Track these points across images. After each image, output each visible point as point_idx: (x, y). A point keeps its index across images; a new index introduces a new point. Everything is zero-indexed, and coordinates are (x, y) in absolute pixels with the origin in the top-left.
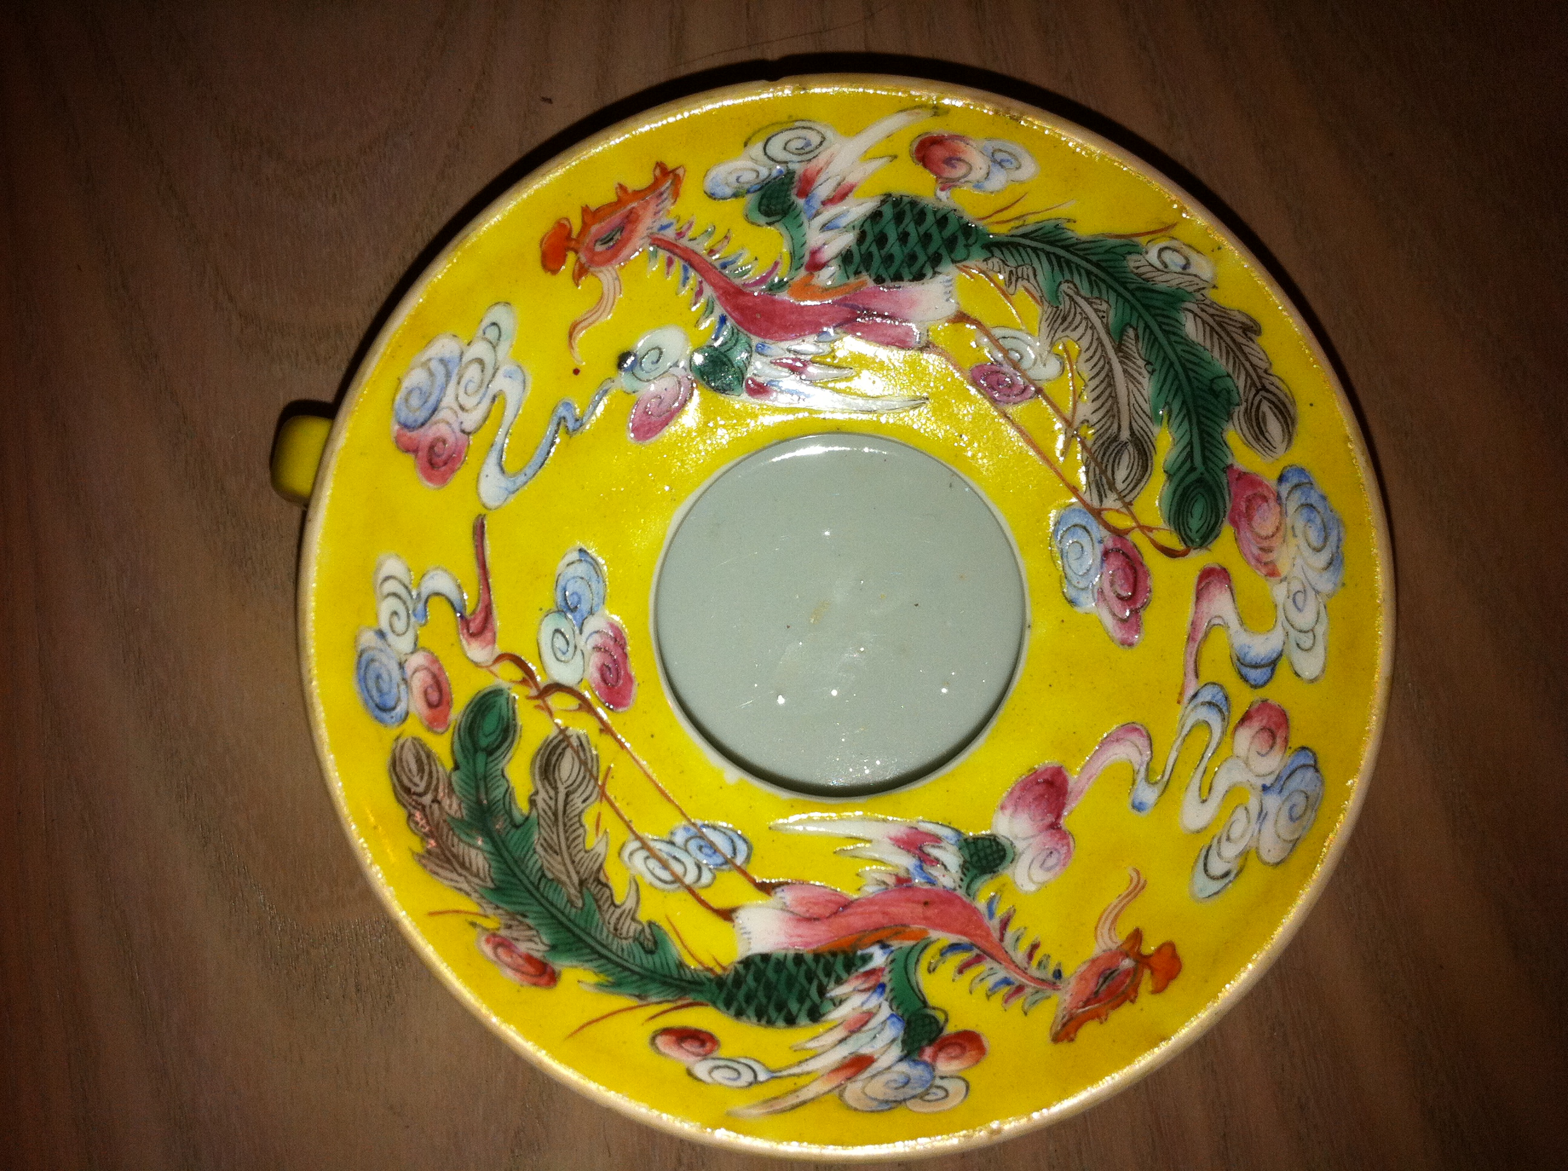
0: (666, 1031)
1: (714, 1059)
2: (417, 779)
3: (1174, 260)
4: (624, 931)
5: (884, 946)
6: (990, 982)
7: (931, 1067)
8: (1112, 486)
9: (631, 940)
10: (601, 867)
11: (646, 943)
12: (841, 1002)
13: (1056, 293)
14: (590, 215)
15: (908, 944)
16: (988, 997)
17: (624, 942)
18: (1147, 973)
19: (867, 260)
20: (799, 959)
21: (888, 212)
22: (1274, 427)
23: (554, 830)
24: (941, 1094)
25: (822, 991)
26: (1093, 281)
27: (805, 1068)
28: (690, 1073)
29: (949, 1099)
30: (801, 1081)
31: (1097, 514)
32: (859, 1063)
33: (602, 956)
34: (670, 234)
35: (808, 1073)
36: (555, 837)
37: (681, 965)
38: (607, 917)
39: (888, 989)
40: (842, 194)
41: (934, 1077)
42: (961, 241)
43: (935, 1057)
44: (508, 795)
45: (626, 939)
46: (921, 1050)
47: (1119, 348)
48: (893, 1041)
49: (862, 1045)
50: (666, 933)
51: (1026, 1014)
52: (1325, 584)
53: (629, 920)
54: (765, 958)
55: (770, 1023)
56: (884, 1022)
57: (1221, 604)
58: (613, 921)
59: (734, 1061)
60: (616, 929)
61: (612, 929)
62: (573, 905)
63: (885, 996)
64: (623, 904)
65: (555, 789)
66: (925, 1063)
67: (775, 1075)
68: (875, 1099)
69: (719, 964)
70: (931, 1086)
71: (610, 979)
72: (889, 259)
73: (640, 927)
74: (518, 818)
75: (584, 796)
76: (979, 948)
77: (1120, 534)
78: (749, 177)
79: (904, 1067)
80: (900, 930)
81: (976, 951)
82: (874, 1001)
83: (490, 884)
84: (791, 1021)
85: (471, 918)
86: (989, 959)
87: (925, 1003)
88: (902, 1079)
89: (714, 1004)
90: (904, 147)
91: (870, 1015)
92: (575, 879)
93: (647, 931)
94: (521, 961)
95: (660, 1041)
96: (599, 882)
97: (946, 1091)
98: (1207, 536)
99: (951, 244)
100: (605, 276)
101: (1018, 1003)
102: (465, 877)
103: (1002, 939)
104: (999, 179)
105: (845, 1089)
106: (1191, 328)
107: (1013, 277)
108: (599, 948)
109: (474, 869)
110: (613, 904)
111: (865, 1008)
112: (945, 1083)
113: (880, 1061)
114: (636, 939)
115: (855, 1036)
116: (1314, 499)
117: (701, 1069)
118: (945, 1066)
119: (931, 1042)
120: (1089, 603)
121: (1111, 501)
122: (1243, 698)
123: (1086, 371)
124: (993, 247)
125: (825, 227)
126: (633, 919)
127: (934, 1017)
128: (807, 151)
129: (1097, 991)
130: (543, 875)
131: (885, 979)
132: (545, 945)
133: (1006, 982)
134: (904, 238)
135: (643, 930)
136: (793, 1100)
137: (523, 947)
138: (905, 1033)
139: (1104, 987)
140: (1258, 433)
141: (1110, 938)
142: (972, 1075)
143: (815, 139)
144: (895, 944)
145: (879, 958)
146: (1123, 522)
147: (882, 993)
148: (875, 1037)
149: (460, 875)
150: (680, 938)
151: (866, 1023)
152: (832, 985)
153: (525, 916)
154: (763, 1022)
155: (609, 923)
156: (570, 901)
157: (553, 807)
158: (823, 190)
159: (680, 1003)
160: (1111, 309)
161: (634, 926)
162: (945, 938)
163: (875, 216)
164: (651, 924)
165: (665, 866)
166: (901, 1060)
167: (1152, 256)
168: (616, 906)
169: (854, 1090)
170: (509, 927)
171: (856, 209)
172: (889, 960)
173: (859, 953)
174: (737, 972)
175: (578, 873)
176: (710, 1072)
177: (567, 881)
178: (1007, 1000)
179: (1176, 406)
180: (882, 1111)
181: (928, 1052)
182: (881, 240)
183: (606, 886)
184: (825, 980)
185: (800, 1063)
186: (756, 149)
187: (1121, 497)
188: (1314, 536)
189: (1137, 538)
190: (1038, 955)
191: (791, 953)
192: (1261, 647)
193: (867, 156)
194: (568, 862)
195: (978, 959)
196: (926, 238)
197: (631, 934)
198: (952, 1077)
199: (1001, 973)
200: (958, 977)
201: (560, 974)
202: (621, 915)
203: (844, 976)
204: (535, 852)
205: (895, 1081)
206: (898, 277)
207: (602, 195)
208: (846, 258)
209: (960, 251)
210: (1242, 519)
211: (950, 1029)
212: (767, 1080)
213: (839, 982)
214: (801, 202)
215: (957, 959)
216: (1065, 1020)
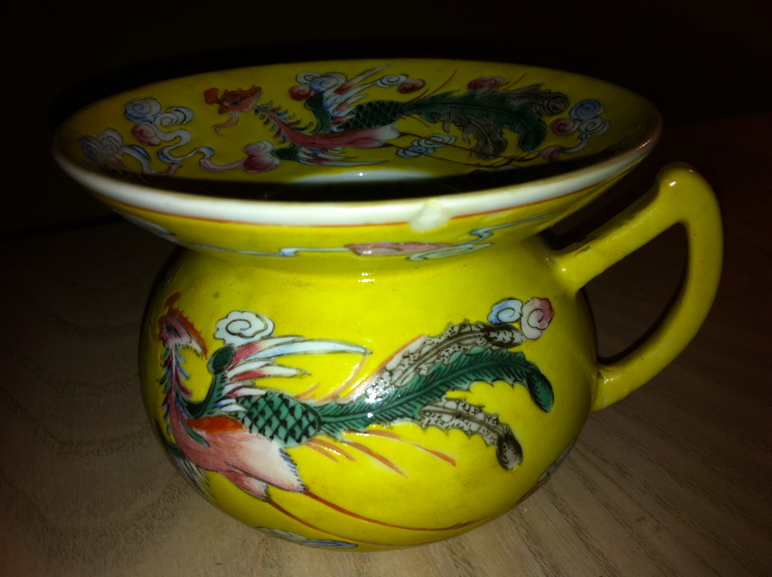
0: (420, 88)
1: (399, 84)
2: (553, 104)
4: (446, 115)
5: (333, 132)
6: (286, 116)
7: (311, 89)
9: (442, 114)
10: (463, 131)
11: (436, 115)
12: (350, 113)
15: (322, 132)
16: (287, 110)
17: (445, 112)
18: (219, 97)
20: (369, 126)
23: (488, 131)
24: (307, 78)
25: (358, 116)
27: (362, 88)
28: (407, 76)
29: (304, 75)
30: (362, 83)
32: (341, 90)
33: (453, 103)
35: (361, 86)
36: (486, 129)
37: (419, 114)
38: (455, 117)
39: (330, 117)
41: (310, 84)
43: (310, 92)
44: (513, 128)
45: (445, 114)
46: (315, 94)
48: (327, 99)
49: (341, 98)
50: (428, 121)
51: (271, 101)
53: (445, 120)
54: (384, 124)
55: (378, 102)
56: (331, 106)
58: (452, 117)
59: (391, 85)
60: (450, 115)
61: (452, 114)
62: (471, 114)
63: (331, 115)
64: (449, 124)
65: (492, 141)
66: (313, 90)
67: (374, 84)
68: (332, 77)
69: (403, 118)
70: (311, 81)
71: (447, 97)
73: (440, 119)
74: (506, 126)
75: (478, 146)
76: (290, 128)
79: (322, 89)
80: (326, 137)
81: (292, 127)
82: (336, 114)
83: (507, 99)
84: (370, 104)
85: (510, 84)
86: (286, 123)
87: (314, 112)
88: (323, 85)
89: (402, 104)
91: (337, 109)
92: (473, 122)
93: (436, 119)
94: (485, 84)
95: (421, 84)
96: (462, 126)
97: (305, 79)
101: (275, 105)
102: (518, 94)
103: (280, 129)
105: (345, 81)
108: (455, 105)
109: (516, 100)
110: (454, 122)
111: (339, 112)
112: (305, 82)
113: (332, 92)
114: (441, 115)
115: (343, 101)
117: (403, 79)
118: (306, 89)
119: (311, 97)
122: (150, 150)
126: (443, 121)
127: (310, 106)
129: (240, 100)
130: (487, 116)
131: (331, 121)
132: (477, 95)
133: (279, 114)
135: (438, 119)
136: (366, 75)
137: (485, 89)
138: (322, 102)
139: (238, 100)
141: (232, 116)
142: (294, 84)
144: (327, 132)
145: (335, 129)
147: (332, 116)
148: (334, 101)
149: (520, 94)
150: (422, 122)
151: (338, 106)
152: (354, 119)
153: (489, 99)
154: (381, 102)
155: (453, 116)
156: (472, 114)
157: (491, 137)
159: (416, 100)
161: (443, 119)
162: (306, 132)
164: (436, 122)
165: (435, 142)
166: (323, 92)
168: (453, 122)
169: (342, 81)
170: (493, 92)
172: (330, 127)
173: (343, 129)
174: (395, 117)
175: (473, 124)
176: (399, 79)
177: (477, 120)
178: (279, 108)
180: (330, 73)
181: (312, 94)
183: (458, 126)
184: (357, 120)
185: (364, 89)
190: (265, 120)
191: (373, 127)
194: (478, 125)
195: (291, 124)
197: (443, 116)
198: (303, 83)
199: (281, 118)
200: (299, 119)
201: (468, 89)
202: (449, 120)
203: (349, 122)
204: (494, 121)
205: (325, 84)
211: (303, 102)
212: (376, 81)
213: (351, 120)
215: (302, 125)
216: (256, 94)
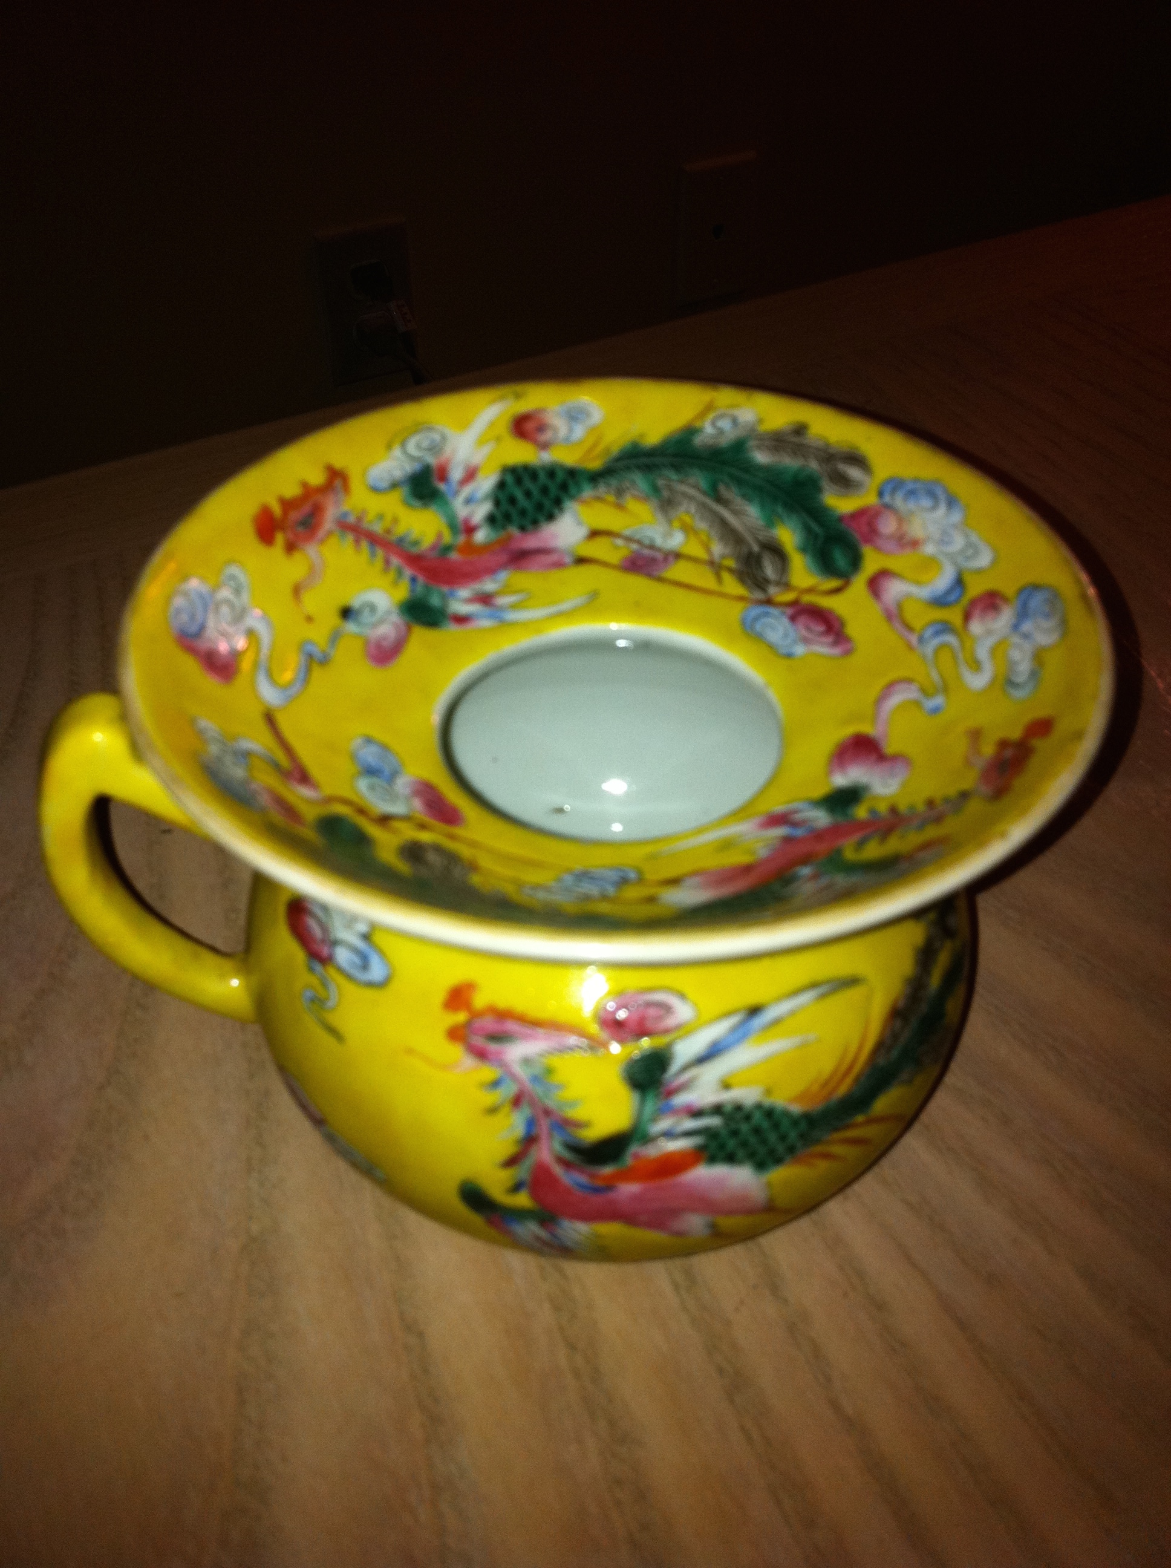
3: (725, 424)
8: (767, 581)
13: (656, 489)
14: (287, 505)
19: (508, 518)
21: (510, 479)
22: (854, 473)
26: (677, 468)
31: (769, 602)
34: (352, 519)
40: (471, 475)
42: (571, 482)
47: (719, 500)
52: (956, 517)
57: (894, 589)
72: (523, 513)
77: (794, 604)
78: (399, 474)
90: (503, 427)
98: (856, 562)
99: (564, 487)
100: (311, 550)
104: (579, 432)
106: (761, 457)
107: (620, 493)
116: (910, 486)
120: (800, 650)
121: (772, 590)
122: (954, 616)
123: (702, 526)
124: (595, 477)
125: (469, 501)
128: (435, 448)
134: (528, 494)
140: (845, 484)
143: (437, 437)
146: (789, 597)
158: (456, 474)
160: (700, 478)
163: (501, 485)
167: (709, 430)
171: (486, 483)
179: (780, 510)
182: (512, 501)
186: (397, 452)
187: (778, 583)
188: (926, 502)
189: (807, 599)
192: (942, 581)
193: (480, 442)
196: (545, 490)
206: (535, 523)
207: (292, 491)
208: (491, 520)
209: (573, 490)
210: (872, 534)
214: (442, 487)
